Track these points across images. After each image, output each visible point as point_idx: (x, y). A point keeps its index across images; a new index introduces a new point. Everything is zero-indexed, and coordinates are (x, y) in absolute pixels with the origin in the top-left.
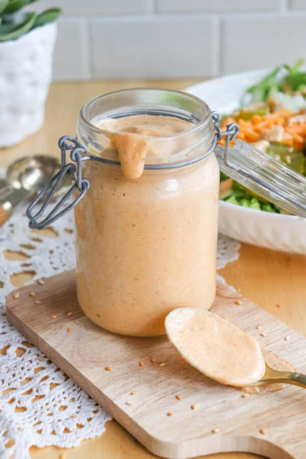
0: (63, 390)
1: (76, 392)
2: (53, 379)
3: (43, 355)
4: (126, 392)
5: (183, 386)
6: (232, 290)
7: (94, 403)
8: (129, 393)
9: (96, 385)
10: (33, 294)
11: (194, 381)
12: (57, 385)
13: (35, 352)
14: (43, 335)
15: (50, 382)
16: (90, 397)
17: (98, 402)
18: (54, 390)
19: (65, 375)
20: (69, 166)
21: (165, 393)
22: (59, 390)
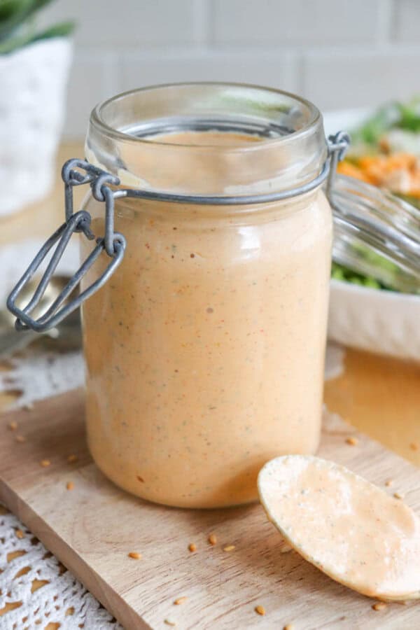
0: (54, 593)
1: (76, 598)
2: (39, 572)
3: (23, 529)
4: (164, 599)
5: (267, 588)
6: (337, 423)
7: (109, 618)
8: (171, 601)
9: (112, 586)
10: (14, 425)
11: (285, 579)
12: (46, 582)
13: (12, 524)
14: (23, 495)
15: (32, 579)
16: (101, 607)
17: (117, 617)
18: (39, 592)
19: (60, 564)
20: (79, 216)
21: (235, 602)
22: (47, 593)
